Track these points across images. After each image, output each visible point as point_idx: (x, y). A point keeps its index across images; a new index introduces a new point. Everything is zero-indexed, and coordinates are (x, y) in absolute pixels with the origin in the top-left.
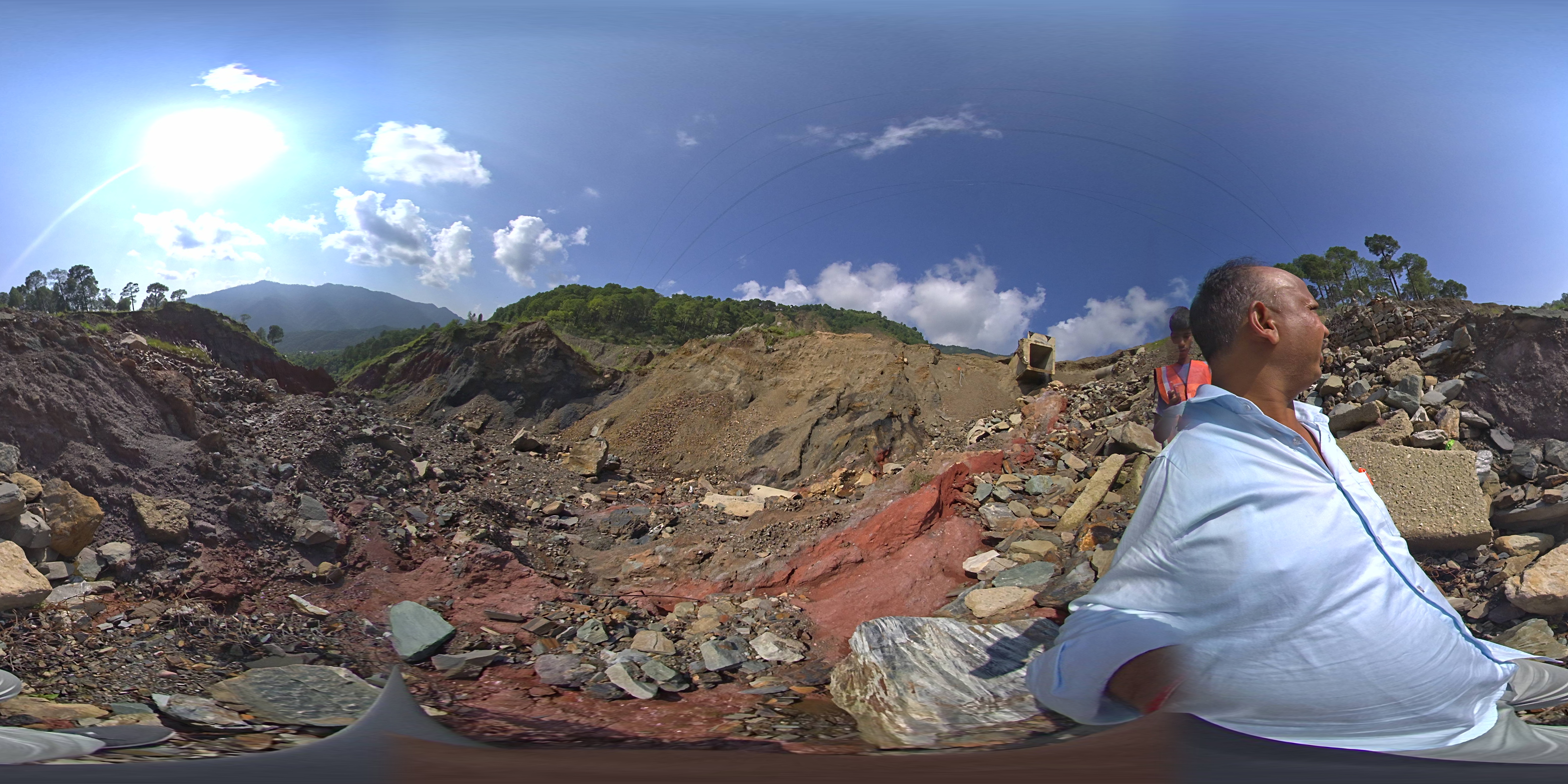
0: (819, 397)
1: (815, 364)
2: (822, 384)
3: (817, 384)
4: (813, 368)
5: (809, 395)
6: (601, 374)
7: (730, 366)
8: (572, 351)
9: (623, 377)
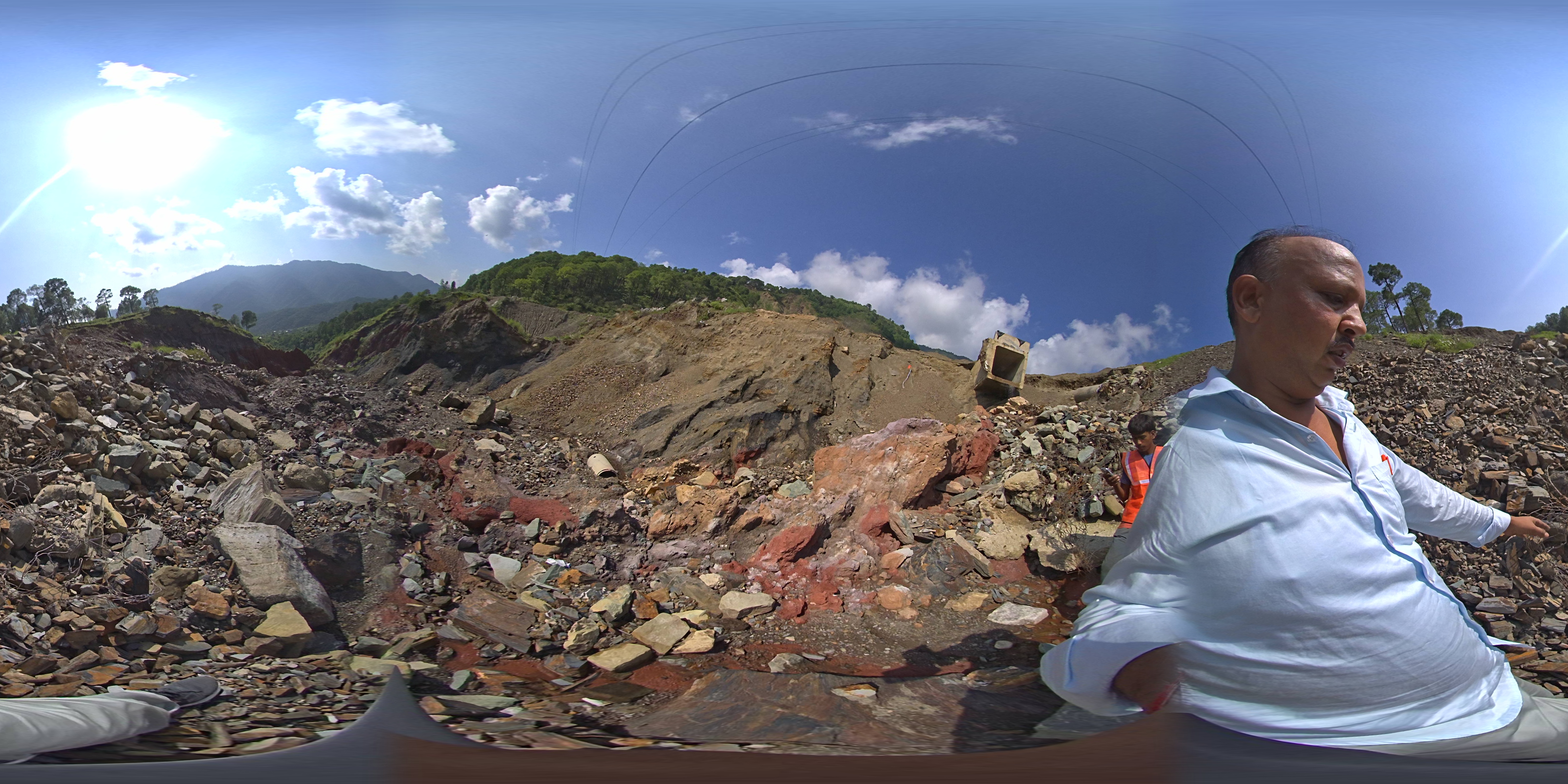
0: (734, 377)
1: (744, 343)
2: (744, 364)
3: (738, 364)
4: (740, 347)
5: (724, 375)
6: (530, 343)
7: (654, 339)
8: (505, 323)
9: (551, 346)
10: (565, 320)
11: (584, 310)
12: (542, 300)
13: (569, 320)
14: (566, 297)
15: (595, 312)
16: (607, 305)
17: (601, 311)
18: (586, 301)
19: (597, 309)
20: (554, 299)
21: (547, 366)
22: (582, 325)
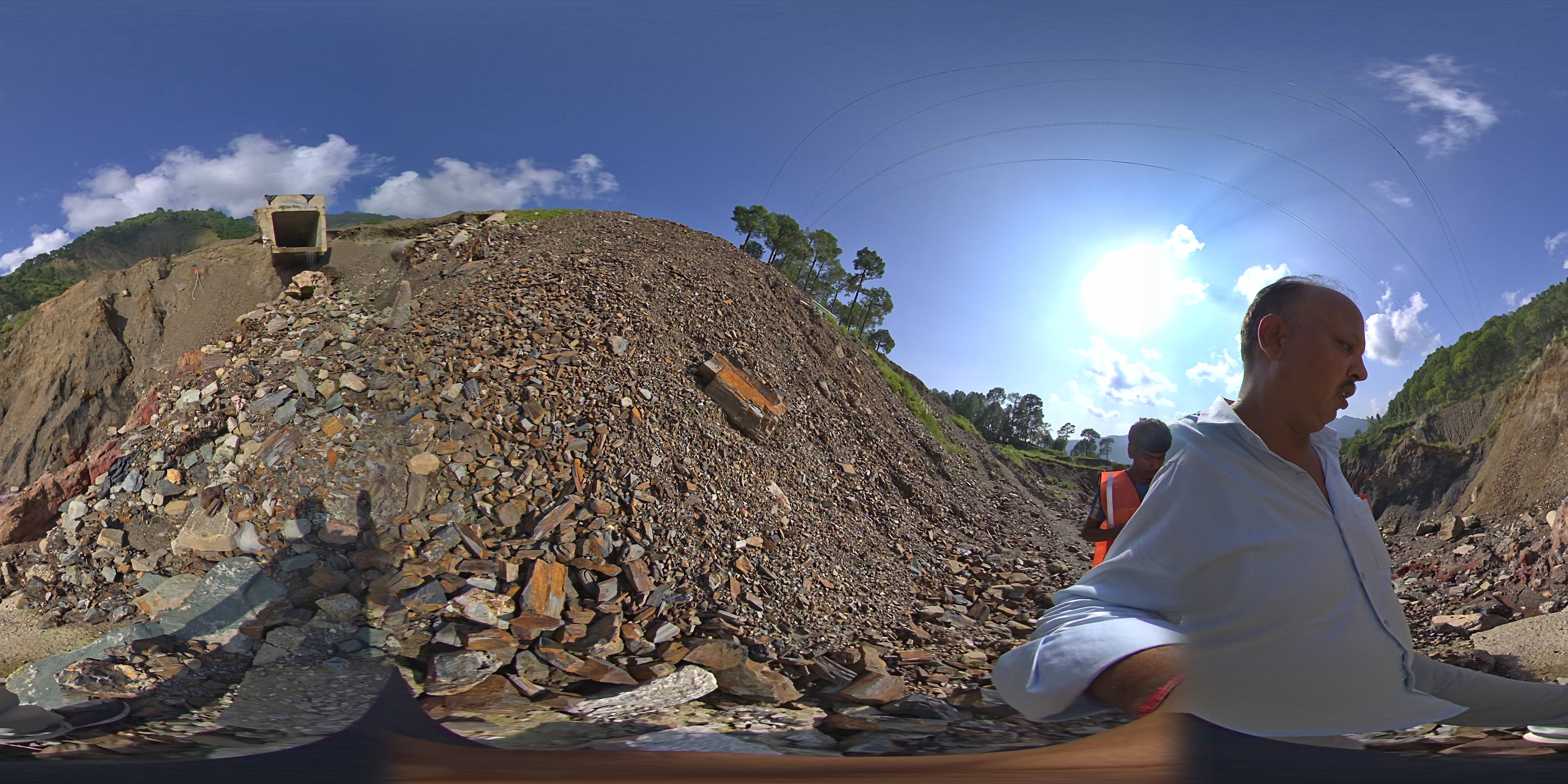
6: (1464, 452)
7: (1549, 391)
8: (1436, 448)
9: (1481, 445)
10: (1484, 405)
11: (1493, 386)
12: (1457, 398)
13: (1487, 403)
14: (1474, 383)
15: (1503, 381)
16: (1509, 369)
17: (1507, 377)
18: (1491, 376)
19: (1503, 378)
20: (1465, 390)
21: (1487, 463)
22: (1500, 400)
